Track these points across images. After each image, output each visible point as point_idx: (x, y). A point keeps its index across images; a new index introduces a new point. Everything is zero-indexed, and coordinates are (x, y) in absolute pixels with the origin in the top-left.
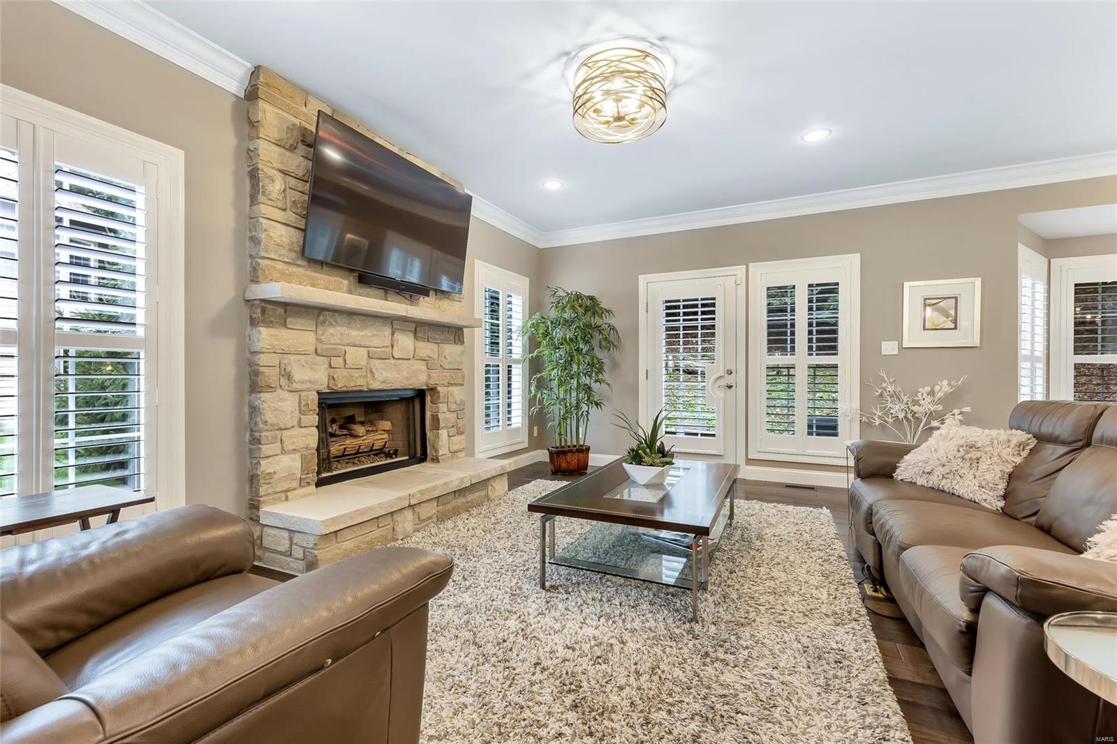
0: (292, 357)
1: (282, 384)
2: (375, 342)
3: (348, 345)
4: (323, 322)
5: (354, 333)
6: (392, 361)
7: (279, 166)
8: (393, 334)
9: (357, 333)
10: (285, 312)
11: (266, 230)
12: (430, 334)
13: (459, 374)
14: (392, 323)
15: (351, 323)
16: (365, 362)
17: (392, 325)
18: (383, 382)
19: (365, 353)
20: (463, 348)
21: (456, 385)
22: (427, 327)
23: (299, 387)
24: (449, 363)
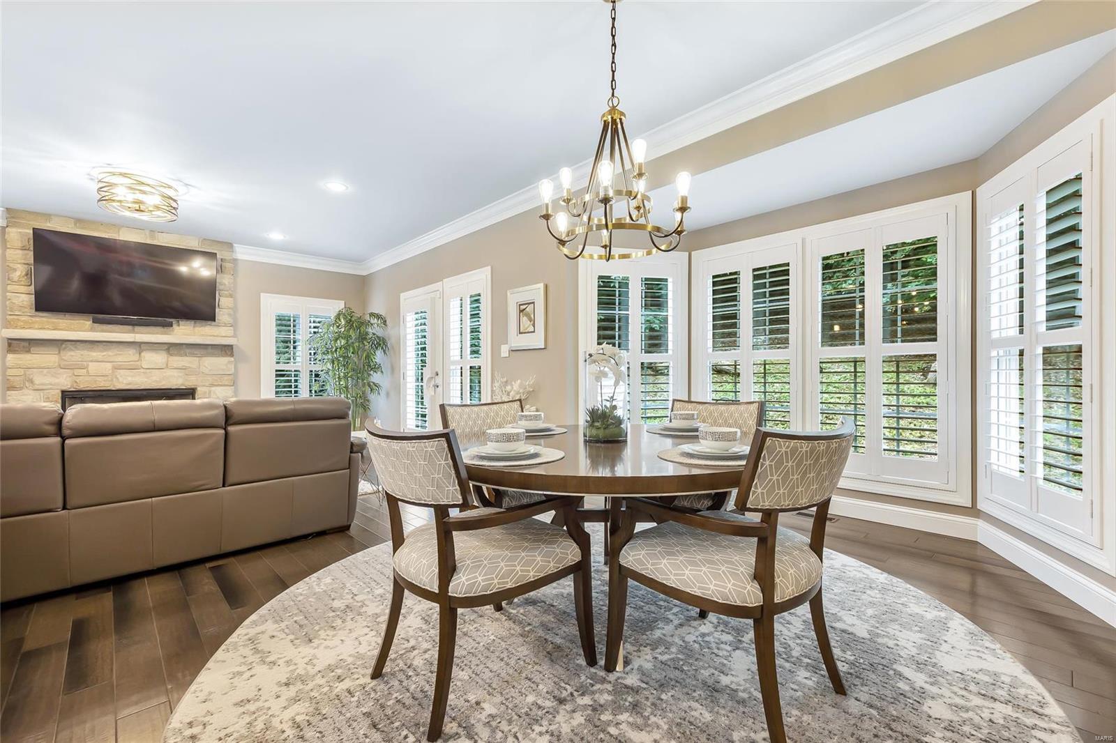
0: (35, 370)
1: (28, 386)
2: (120, 359)
3: (92, 361)
4: (65, 349)
5: (94, 354)
6: (142, 370)
7: (23, 261)
8: (140, 354)
9: (99, 353)
10: (29, 344)
11: (9, 299)
12: (188, 351)
13: (226, 378)
14: (139, 346)
15: (93, 348)
16: (110, 372)
17: (140, 347)
18: (129, 384)
19: (109, 366)
20: (232, 359)
21: (221, 385)
22: (184, 346)
23: (41, 387)
24: (210, 370)
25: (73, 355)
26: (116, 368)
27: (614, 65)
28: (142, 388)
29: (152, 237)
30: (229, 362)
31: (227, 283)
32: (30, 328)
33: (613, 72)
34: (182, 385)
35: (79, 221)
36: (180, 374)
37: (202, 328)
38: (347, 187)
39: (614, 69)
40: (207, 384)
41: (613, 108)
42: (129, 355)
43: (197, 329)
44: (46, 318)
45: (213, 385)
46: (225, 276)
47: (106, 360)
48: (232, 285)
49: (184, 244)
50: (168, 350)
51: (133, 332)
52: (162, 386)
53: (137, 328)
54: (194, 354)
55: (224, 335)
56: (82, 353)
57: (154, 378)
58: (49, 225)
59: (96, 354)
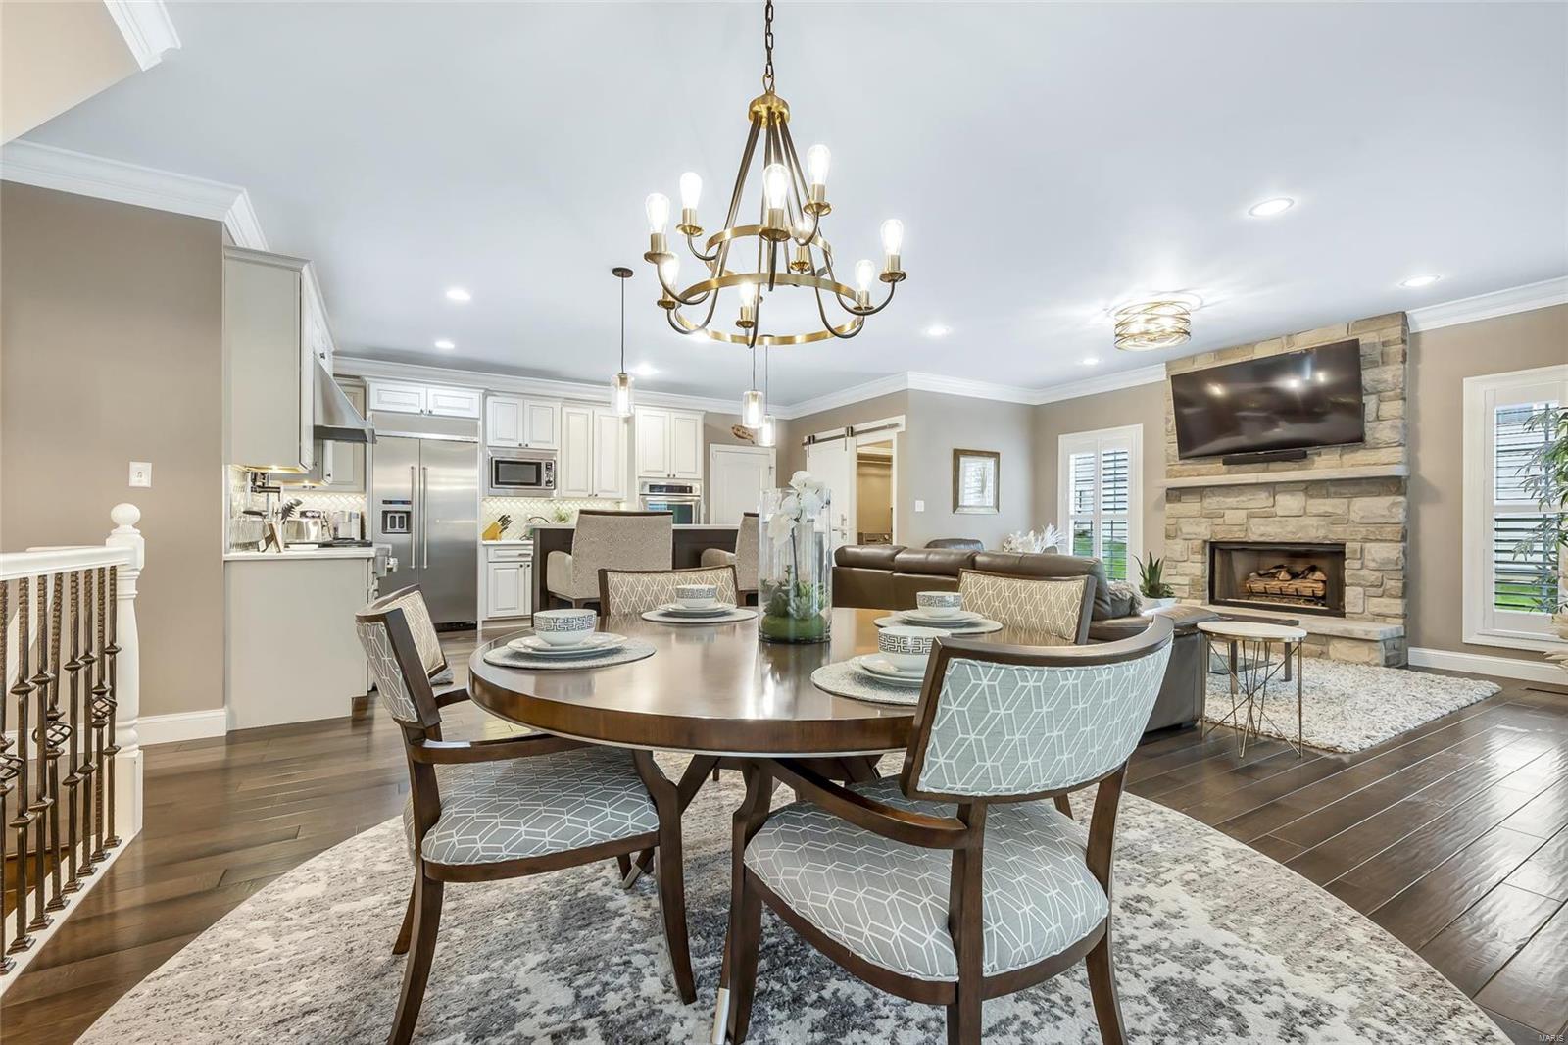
0: (1184, 519)
2: (1253, 504)
10: (1181, 493)
12: (1332, 490)
13: (1389, 530)
14: (1272, 488)
15: (1228, 493)
16: (1245, 520)
17: (1274, 489)
18: (1262, 535)
19: (1243, 513)
20: (1401, 499)
21: (1381, 541)
22: (1328, 483)
23: (1188, 537)
24: (1363, 517)
25: (1213, 502)
26: (1251, 516)
27: (769, 38)
28: (1277, 540)
29: (1290, 343)
30: (1394, 504)
31: (1390, 379)
32: (1180, 477)
33: (769, 50)
34: (1325, 538)
35: (1220, 353)
36: (1323, 523)
37: (1353, 455)
38: (1292, 202)
39: (770, 45)
40: (1360, 537)
41: (770, 93)
42: (1262, 500)
43: (1346, 457)
44: (1191, 466)
45: (1366, 540)
46: (1387, 367)
47: (1239, 506)
48: (1401, 380)
49: (1328, 339)
50: (1306, 491)
51: (1266, 470)
52: (1300, 538)
53: (1273, 465)
54: (1340, 494)
55: (1386, 461)
56: (1218, 499)
57: (1289, 529)
58: (1195, 366)
59: (1231, 501)
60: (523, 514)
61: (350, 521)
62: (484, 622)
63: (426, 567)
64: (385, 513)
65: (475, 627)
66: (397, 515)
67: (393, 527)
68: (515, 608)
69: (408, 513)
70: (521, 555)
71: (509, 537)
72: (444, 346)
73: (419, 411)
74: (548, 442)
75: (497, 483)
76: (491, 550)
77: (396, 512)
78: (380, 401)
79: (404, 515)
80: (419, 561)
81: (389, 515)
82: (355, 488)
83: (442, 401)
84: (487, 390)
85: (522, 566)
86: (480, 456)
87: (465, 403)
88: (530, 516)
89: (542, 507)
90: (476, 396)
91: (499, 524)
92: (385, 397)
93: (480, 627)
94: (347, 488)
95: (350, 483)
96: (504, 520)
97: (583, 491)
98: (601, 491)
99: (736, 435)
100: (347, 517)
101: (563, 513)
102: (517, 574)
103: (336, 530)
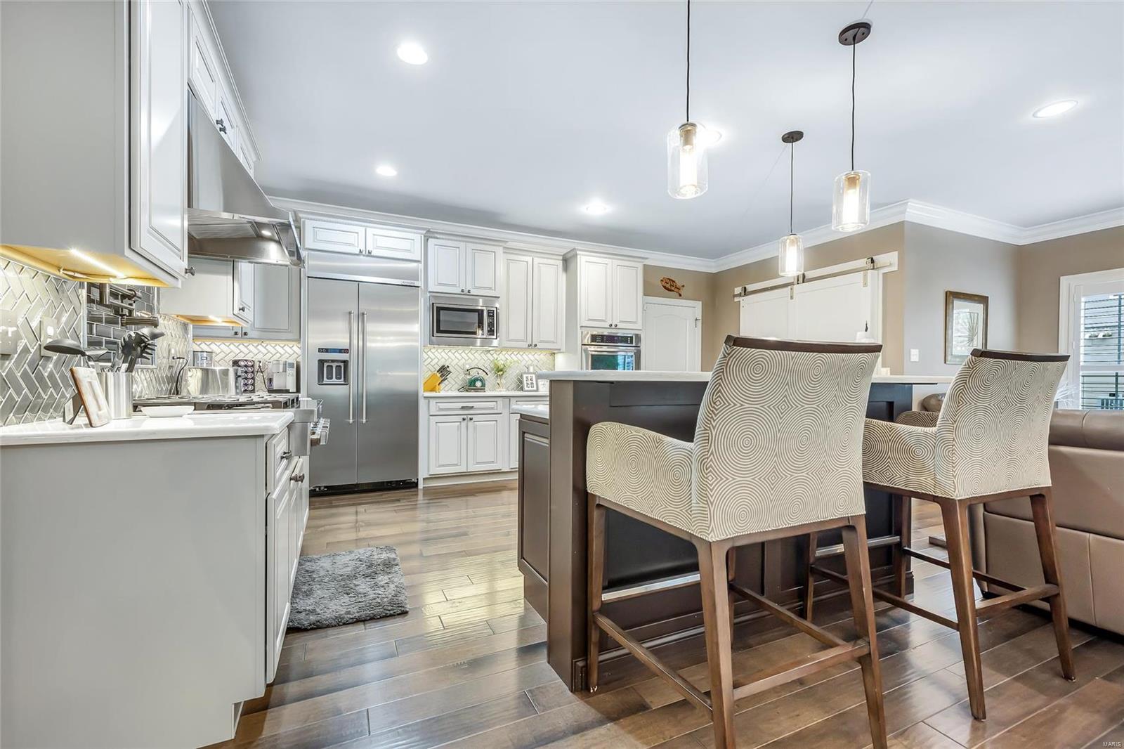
60: (460, 364)
61: (285, 371)
62: (424, 479)
63: (364, 421)
64: (321, 362)
65: (416, 485)
66: (334, 365)
67: (330, 377)
68: (456, 465)
69: (345, 362)
70: (463, 408)
71: (446, 389)
72: (386, 172)
73: (358, 252)
74: (490, 288)
75: (439, 331)
76: (433, 402)
77: (333, 361)
78: (316, 240)
79: (342, 365)
80: (358, 412)
81: (326, 365)
82: (290, 336)
83: (382, 242)
84: (429, 231)
85: (464, 419)
86: (421, 301)
87: (406, 245)
88: (468, 367)
89: (479, 358)
90: (418, 237)
91: (439, 375)
92: (323, 235)
93: (421, 486)
94: (284, 336)
95: (286, 331)
96: (444, 371)
97: (522, 341)
98: (541, 342)
99: (665, 287)
100: (281, 366)
101: (500, 364)
102: (459, 428)
103: (270, 380)
